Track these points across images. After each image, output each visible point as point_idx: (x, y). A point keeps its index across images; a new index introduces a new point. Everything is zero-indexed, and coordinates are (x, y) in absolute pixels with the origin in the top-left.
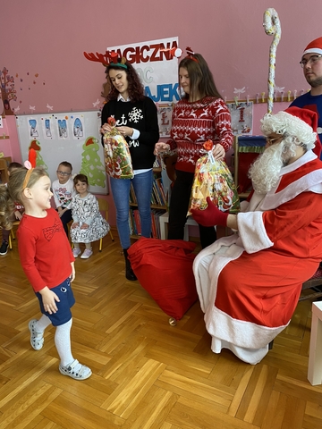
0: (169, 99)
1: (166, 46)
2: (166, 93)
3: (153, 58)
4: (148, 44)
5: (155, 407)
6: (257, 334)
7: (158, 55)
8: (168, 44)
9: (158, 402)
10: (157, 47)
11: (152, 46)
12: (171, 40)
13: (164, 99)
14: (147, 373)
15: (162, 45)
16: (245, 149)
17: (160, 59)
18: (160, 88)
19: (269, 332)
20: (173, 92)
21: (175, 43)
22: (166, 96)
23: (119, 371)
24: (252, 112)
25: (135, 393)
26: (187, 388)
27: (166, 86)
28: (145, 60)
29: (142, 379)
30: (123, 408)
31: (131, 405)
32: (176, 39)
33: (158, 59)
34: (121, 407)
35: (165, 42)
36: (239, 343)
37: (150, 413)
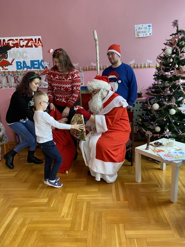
0: (38, 68)
1: (34, 40)
2: (36, 64)
3: (27, 46)
4: (23, 38)
5: (82, 209)
6: (114, 167)
7: (30, 44)
8: (36, 39)
9: (83, 207)
10: (29, 40)
11: (26, 40)
12: (37, 37)
13: (34, 68)
14: (70, 199)
15: (32, 40)
16: (84, 92)
17: (32, 46)
18: (32, 62)
19: (119, 165)
20: (40, 64)
21: (39, 39)
22: (35, 66)
23: (56, 202)
24: (83, 75)
25: (70, 207)
26: (92, 198)
27: (36, 61)
28: (22, 47)
29: (70, 201)
30: (68, 214)
31: (71, 212)
32: (40, 37)
33: (29, 47)
34: (67, 214)
35: (34, 38)
36: (108, 173)
37: (81, 212)
